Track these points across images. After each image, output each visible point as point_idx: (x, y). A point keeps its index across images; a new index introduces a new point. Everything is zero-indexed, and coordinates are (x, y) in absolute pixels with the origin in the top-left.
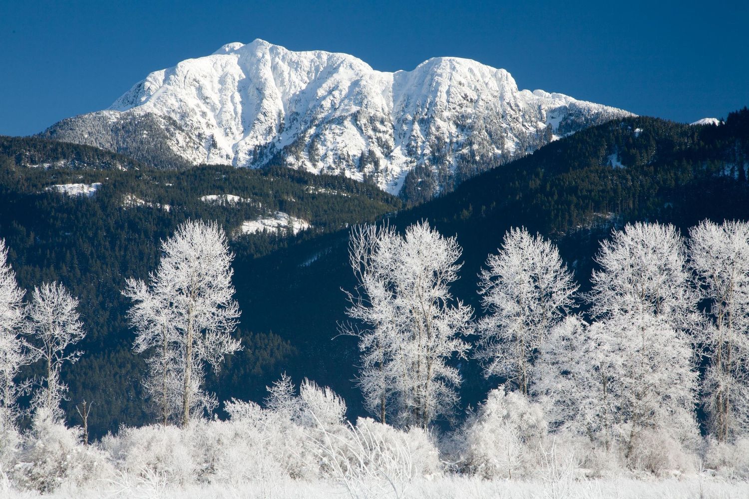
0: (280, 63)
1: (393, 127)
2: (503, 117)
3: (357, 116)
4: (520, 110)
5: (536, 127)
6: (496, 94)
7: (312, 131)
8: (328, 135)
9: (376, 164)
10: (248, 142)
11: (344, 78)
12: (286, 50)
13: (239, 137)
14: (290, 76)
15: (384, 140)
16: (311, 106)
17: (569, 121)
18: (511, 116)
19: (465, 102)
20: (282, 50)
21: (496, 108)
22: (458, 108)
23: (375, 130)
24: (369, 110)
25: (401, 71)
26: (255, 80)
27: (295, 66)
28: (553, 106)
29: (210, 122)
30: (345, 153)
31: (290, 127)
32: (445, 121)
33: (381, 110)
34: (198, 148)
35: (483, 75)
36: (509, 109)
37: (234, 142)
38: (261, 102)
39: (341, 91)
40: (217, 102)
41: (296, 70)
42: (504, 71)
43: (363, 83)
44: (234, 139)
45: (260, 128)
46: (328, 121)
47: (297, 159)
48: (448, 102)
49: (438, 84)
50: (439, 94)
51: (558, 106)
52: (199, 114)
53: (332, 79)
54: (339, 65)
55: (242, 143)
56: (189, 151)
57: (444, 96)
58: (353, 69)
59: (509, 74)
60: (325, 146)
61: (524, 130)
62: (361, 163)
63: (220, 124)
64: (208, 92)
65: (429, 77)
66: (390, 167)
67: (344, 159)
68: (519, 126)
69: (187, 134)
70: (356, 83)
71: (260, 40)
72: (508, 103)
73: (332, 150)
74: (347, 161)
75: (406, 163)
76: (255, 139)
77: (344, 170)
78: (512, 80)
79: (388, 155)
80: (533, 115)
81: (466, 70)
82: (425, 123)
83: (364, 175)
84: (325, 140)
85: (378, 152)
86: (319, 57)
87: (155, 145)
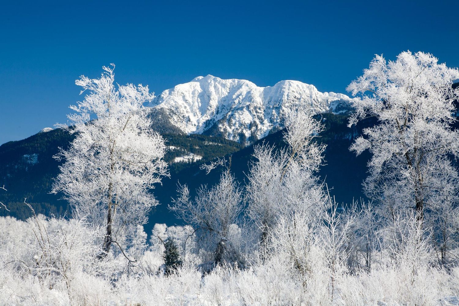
0: (218, 84)
1: (264, 111)
2: (311, 105)
3: (249, 107)
4: (319, 102)
5: (326, 109)
6: (308, 95)
7: (230, 113)
8: (237, 115)
9: (257, 126)
10: (204, 118)
11: (244, 90)
12: (220, 79)
13: (200, 116)
14: (222, 90)
15: (260, 116)
16: (230, 103)
17: (340, 106)
18: (315, 105)
19: (295, 99)
20: (219, 79)
21: (308, 101)
22: (292, 102)
23: (256, 112)
24: (254, 104)
25: (268, 86)
26: (207, 92)
27: (224, 86)
28: (333, 100)
29: (188, 111)
30: (244, 122)
31: (221, 112)
32: (286, 108)
33: (259, 104)
34: (182, 122)
35: (303, 88)
36: (314, 102)
37: (198, 119)
38: (209, 102)
39: (243, 96)
40: (191, 102)
41: (224, 87)
42: (312, 86)
43: (252, 92)
44: (198, 117)
45: (209, 112)
46: (237, 109)
47: (223, 125)
48: (288, 99)
49: (284, 92)
50: (284, 96)
51: (335, 100)
52: (183, 107)
53: (239, 91)
54: (242, 85)
55: (201, 119)
56: (179, 123)
57: (286, 97)
58: (248, 86)
59: (314, 87)
60: (235, 119)
61: (320, 110)
62: (250, 126)
63: (192, 111)
64: (187, 98)
65: (280, 89)
66: (262, 128)
67: (243, 125)
68: (318, 109)
69: (178, 116)
70: (249, 93)
71: (210, 75)
72: (314, 99)
73: (238, 121)
74: (244, 126)
75: (270, 126)
76: (206, 117)
77: (243, 129)
78: (316, 89)
79: (262, 123)
80: (324, 104)
81: (295, 86)
82: (278, 109)
83: (251, 132)
84: (235, 117)
85: (258, 122)
86: (234, 81)
87: (164, 121)
